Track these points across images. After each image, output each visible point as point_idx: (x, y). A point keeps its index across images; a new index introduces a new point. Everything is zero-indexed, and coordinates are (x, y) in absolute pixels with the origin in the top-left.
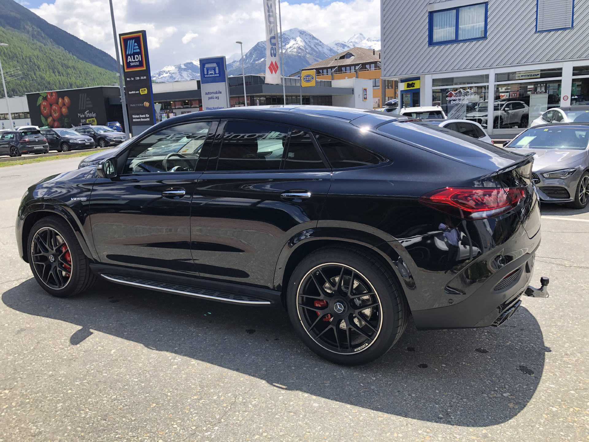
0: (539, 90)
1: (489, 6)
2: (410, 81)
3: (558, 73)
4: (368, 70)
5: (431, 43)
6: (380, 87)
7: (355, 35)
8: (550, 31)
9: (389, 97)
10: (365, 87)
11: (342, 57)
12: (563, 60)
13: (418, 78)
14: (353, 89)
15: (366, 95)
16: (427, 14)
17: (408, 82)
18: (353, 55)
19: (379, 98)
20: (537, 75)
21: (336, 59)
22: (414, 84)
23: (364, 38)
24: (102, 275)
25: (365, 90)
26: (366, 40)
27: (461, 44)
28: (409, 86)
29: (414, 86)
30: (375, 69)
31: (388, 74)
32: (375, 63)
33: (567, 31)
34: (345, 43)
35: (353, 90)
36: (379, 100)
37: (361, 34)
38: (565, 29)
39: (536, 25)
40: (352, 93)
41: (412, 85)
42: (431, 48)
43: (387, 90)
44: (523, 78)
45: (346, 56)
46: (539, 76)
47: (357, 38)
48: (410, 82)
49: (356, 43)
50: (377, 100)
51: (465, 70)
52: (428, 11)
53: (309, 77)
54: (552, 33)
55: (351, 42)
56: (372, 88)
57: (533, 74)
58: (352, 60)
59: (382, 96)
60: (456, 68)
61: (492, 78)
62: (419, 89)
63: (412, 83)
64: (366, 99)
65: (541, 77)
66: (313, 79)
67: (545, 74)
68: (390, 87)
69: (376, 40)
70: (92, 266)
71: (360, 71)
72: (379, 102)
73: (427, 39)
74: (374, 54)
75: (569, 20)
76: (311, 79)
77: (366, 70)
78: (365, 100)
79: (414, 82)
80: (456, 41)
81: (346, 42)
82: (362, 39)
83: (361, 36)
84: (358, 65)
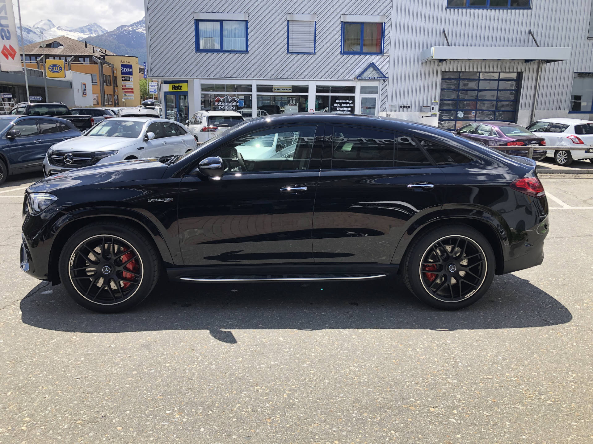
0: (291, 102)
1: (249, 24)
2: (176, 83)
3: (305, 89)
4: (81, 64)
5: (198, 49)
6: (98, 83)
7: (42, 21)
8: (298, 54)
9: (108, 95)
10: (84, 82)
11: (49, 46)
12: (309, 80)
13: (186, 82)
14: (71, 82)
15: (86, 90)
16: (193, 22)
17: (174, 84)
18: (61, 45)
19: (97, 95)
20: (289, 90)
21: (41, 47)
22: (181, 86)
23: (54, 26)
24: (181, 278)
25: (84, 85)
26: (56, 28)
27: (226, 54)
28: (174, 88)
29: (181, 89)
30: (90, 64)
31: (156, 75)
32: (90, 57)
33: (311, 56)
34: (30, 27)
35: (71, 84)
36: (97, 97)
37: (49, 21)
38: (309, 54)
39: (288, 47)
40: (70, 87)
41: (179, 87)
42: (198, 54)
43: (105, 86)
44: (279, 91)
45: (53, 45)
46: (291, 91)
47: (45, 24)
48: (177, 85)
49: (44, 30)
50: (95, 96)
51: (230, 78)
52: (195, 18)
53: (56, 67)
54: (300, 55)
55: (38, 28)
56: (91, 83)
57: (286, 88)
58: (62, 50)
59: (101, 92)
60: (223, 76)
61: (254, 89)
62: (187, 92)
63: (179, 86)
64: (86, 94)
65: (292, 92)
66: (62, 69)
67: (295, 89)
68: (108, 84)
69: (68, 30)
70: (169, 271)
71: (72, 63)
72: (98, 99)
73: (194, 46)
74: (86, 47)
75: (312, 47)
76: (59, 69)
77: (79, 64)
78: (84, 96)
79: (180, 84)
80: (221, 50)
81: (32, 27)
82: (51, 26)
83: (49, 22)
84: (70, 56)
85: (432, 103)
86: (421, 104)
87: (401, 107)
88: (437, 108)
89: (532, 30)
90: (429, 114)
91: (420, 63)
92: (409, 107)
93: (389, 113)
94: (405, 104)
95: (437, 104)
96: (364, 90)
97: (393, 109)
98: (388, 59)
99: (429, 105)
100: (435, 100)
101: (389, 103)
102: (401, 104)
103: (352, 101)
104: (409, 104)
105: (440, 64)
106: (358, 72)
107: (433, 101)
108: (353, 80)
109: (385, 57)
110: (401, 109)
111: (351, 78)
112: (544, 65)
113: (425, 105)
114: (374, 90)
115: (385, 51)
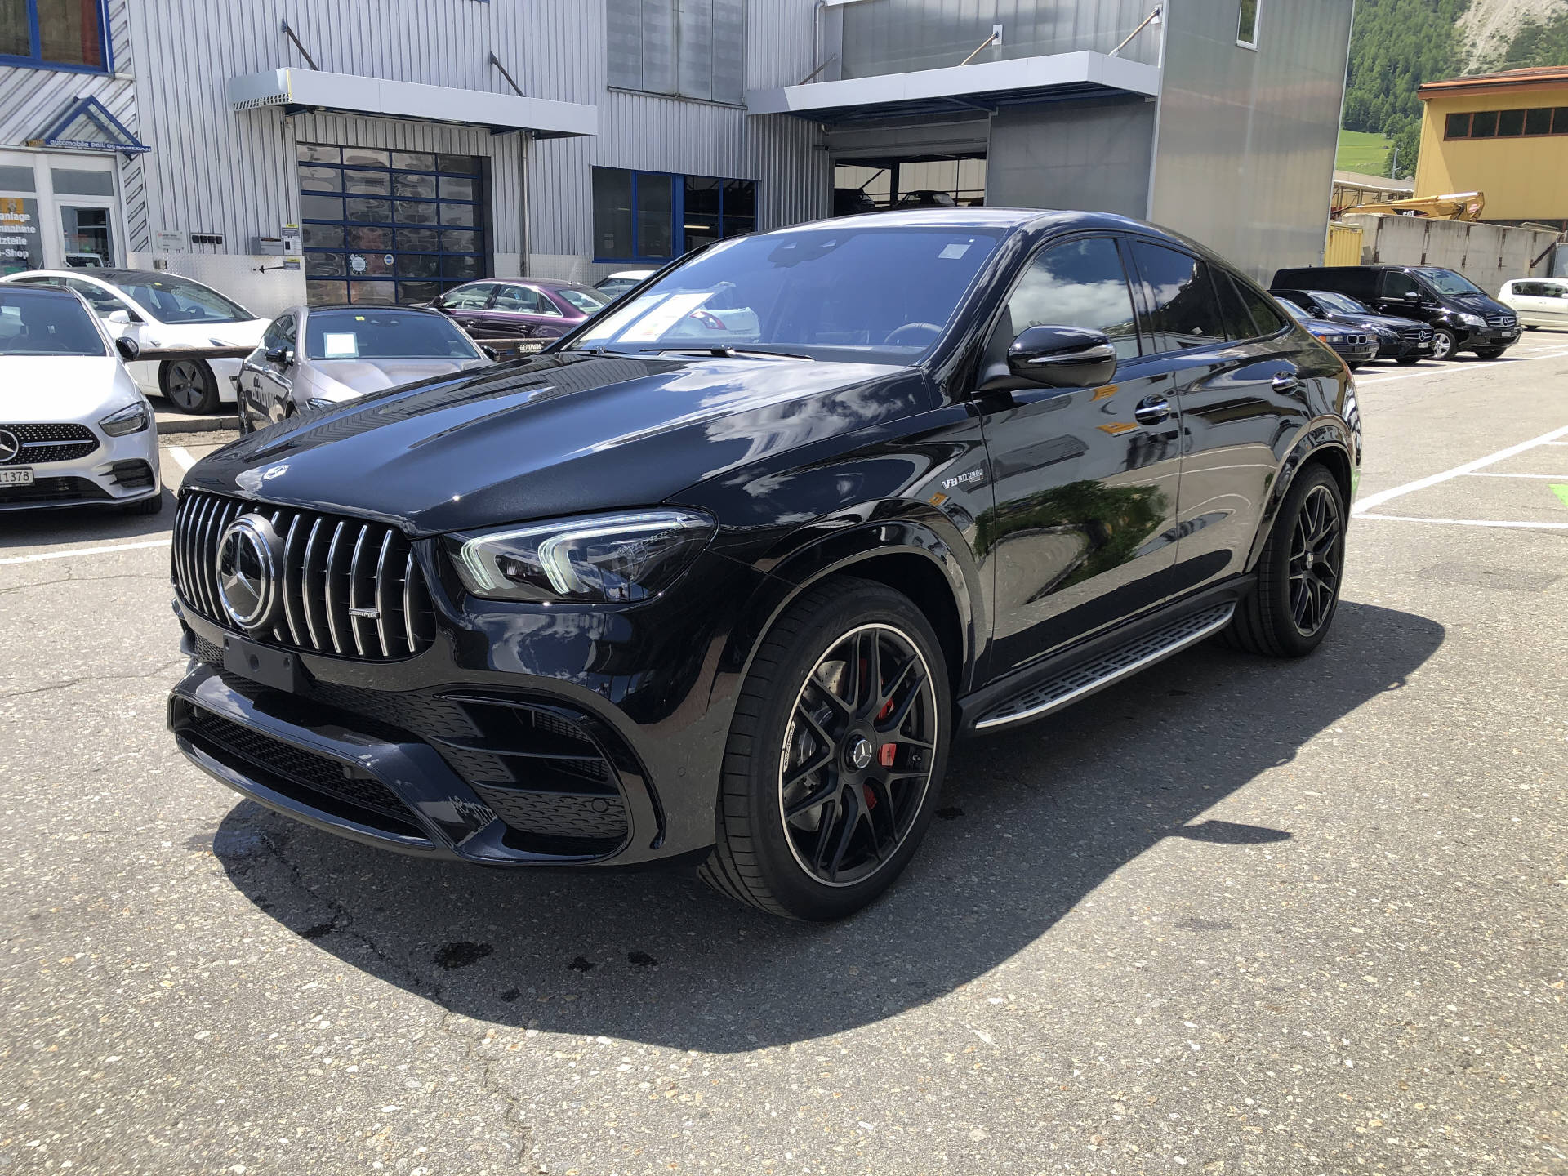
85: (283, 232)
86: (252, 233)
87: (195, 239)
88: (297, 243)
89: (495, 54)
90: (279, 261)
91: (231, 112)
92: (218, 240)
93: (161, 256)
94: (207, 231)
95: (297, 234)
96: (64, 182)
97: (172, 243)
98: (130, 92)
99: (274, 235)
100: (289, 221)
101: (155, 224)
102: (195, 230)
103: (27, 217)
104: (218, 231)
105: (289, 119)
106: (37, 122)
107: (283, 226)
108: (24, 148)
109: (121, 83)
110: (196, 246)
111: (15, 142)
112: (531, 144)
113: (263, 234)
114: (101, 184)
115: (117, 64)
